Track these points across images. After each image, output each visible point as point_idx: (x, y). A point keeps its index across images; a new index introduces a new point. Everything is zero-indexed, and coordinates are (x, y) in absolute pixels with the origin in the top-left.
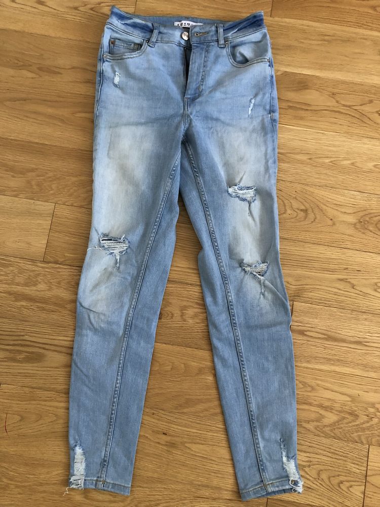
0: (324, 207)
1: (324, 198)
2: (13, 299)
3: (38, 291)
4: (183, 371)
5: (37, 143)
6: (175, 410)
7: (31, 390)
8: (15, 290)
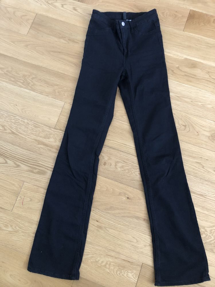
0: (195, 126)
1: (196, 121)
2: (37, 143)
3: (50, 142)
4: (112, 192)
5: (61, 73)
6: (105, 210)
7: (38, 188)
8: (39, 139)
